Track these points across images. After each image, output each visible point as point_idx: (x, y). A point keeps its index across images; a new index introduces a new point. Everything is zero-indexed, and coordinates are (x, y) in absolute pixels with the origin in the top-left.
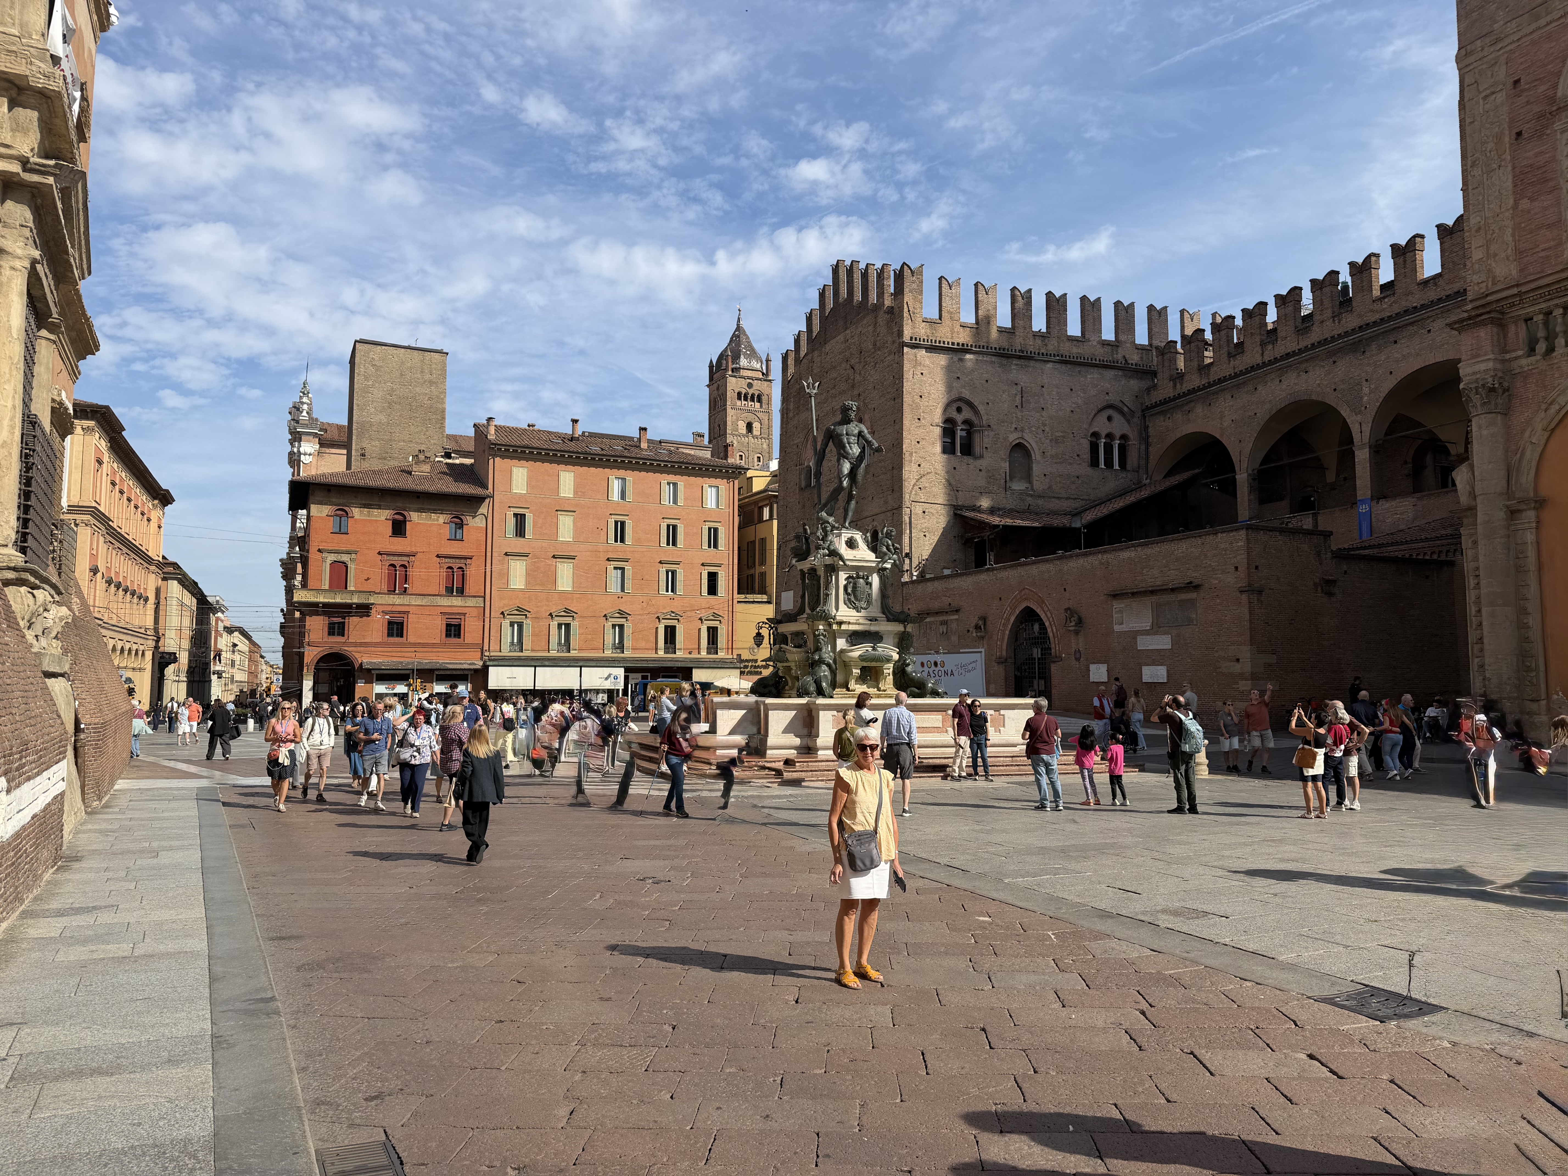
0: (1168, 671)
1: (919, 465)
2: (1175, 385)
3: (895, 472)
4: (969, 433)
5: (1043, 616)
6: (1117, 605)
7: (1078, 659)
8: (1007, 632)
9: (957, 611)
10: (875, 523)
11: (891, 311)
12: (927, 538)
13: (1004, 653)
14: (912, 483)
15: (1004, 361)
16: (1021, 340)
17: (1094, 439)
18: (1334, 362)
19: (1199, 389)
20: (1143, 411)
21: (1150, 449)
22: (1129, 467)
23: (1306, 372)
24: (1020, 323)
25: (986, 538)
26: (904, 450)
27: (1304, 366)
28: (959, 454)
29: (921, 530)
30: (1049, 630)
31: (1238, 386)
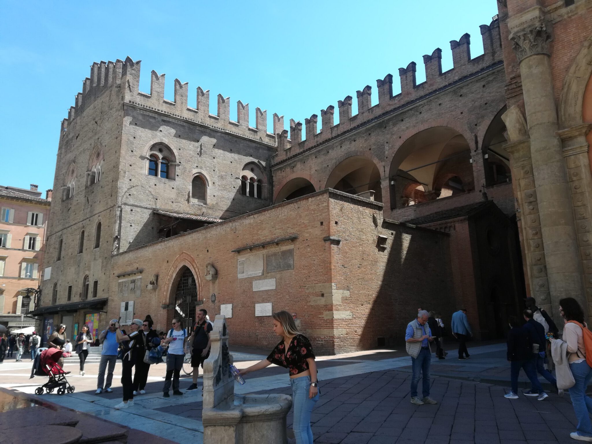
0: (273, 306)
1: (130, 180)
2: (287, 153)
3: (114, 183)
4: (168, 167)
5: (193, 271)
6: (242, 258)
7: (213, 302)
8: (171, 285)
9: (141, 272)
10: (100, 218)
11: (119, 86)
12: (132, 228)
13: (168, 301)
14: (124, 191)
15: (192, 127)
16: (202, 116)
17: (244, 180)
18: (370, 134)
19: (299, 154)
20: (270, 168)
21: (274, 188)
22: (263, 197)
23: (355, 141)
24: (202, 108)
25: (171, 228)
26: (120, 170)
27: (354, 137)
28: (159, 176)
29: (129, 222)
30: (197, 281)
31: (319, 151)
